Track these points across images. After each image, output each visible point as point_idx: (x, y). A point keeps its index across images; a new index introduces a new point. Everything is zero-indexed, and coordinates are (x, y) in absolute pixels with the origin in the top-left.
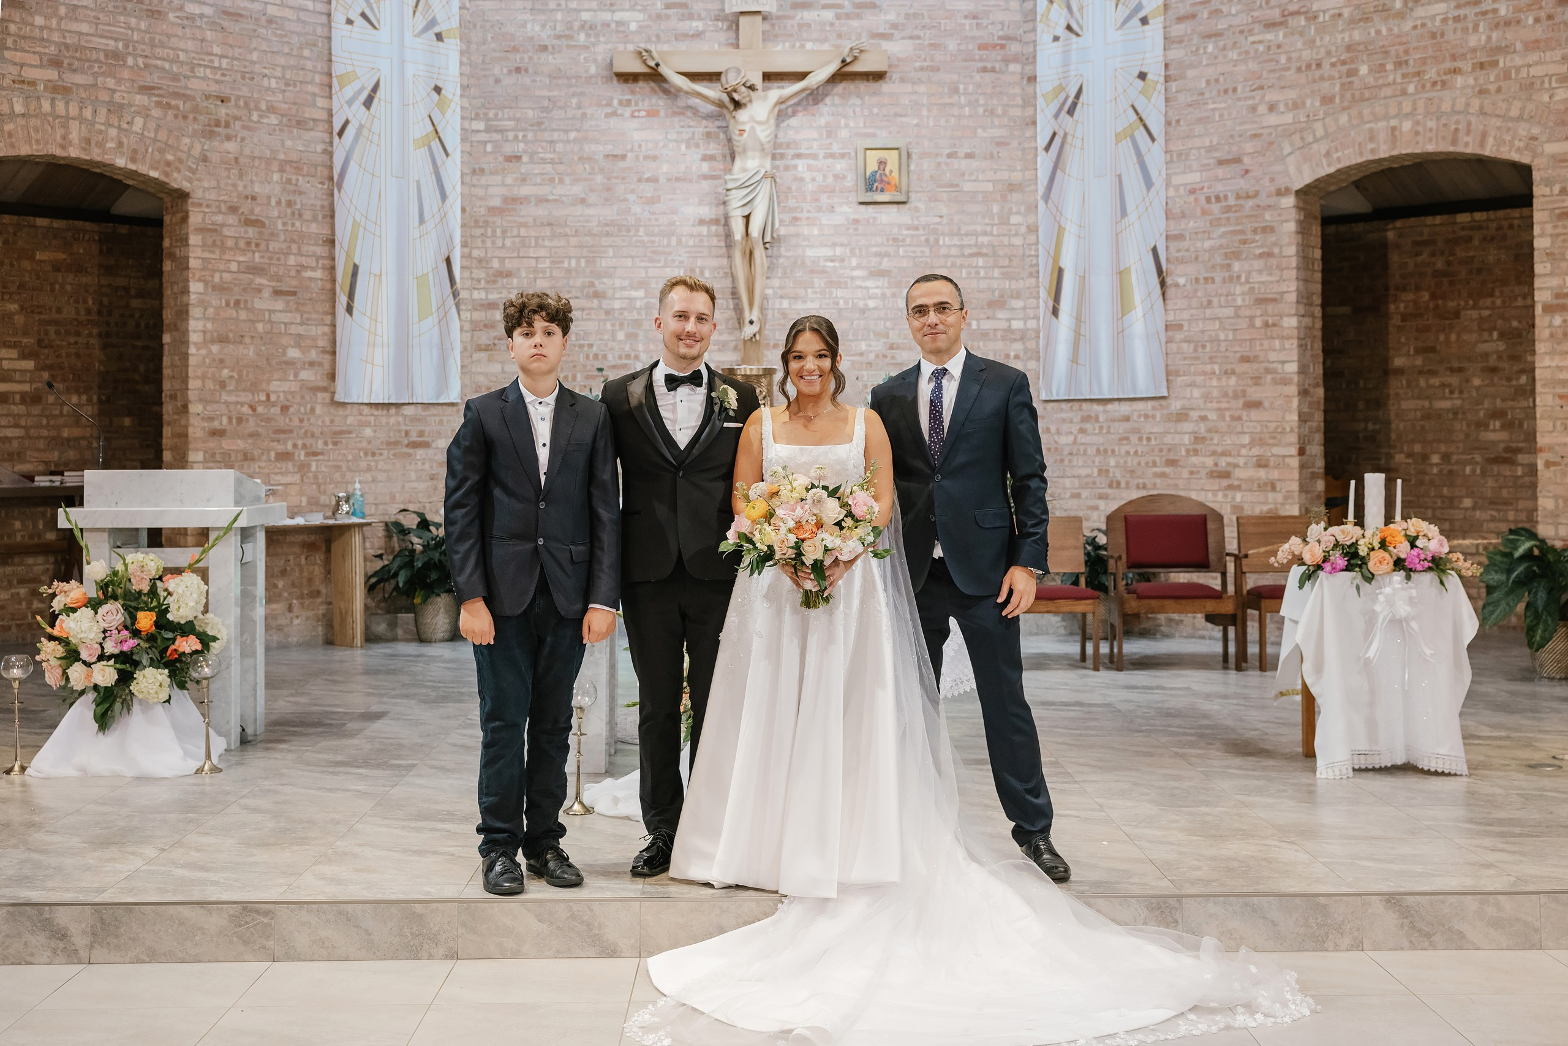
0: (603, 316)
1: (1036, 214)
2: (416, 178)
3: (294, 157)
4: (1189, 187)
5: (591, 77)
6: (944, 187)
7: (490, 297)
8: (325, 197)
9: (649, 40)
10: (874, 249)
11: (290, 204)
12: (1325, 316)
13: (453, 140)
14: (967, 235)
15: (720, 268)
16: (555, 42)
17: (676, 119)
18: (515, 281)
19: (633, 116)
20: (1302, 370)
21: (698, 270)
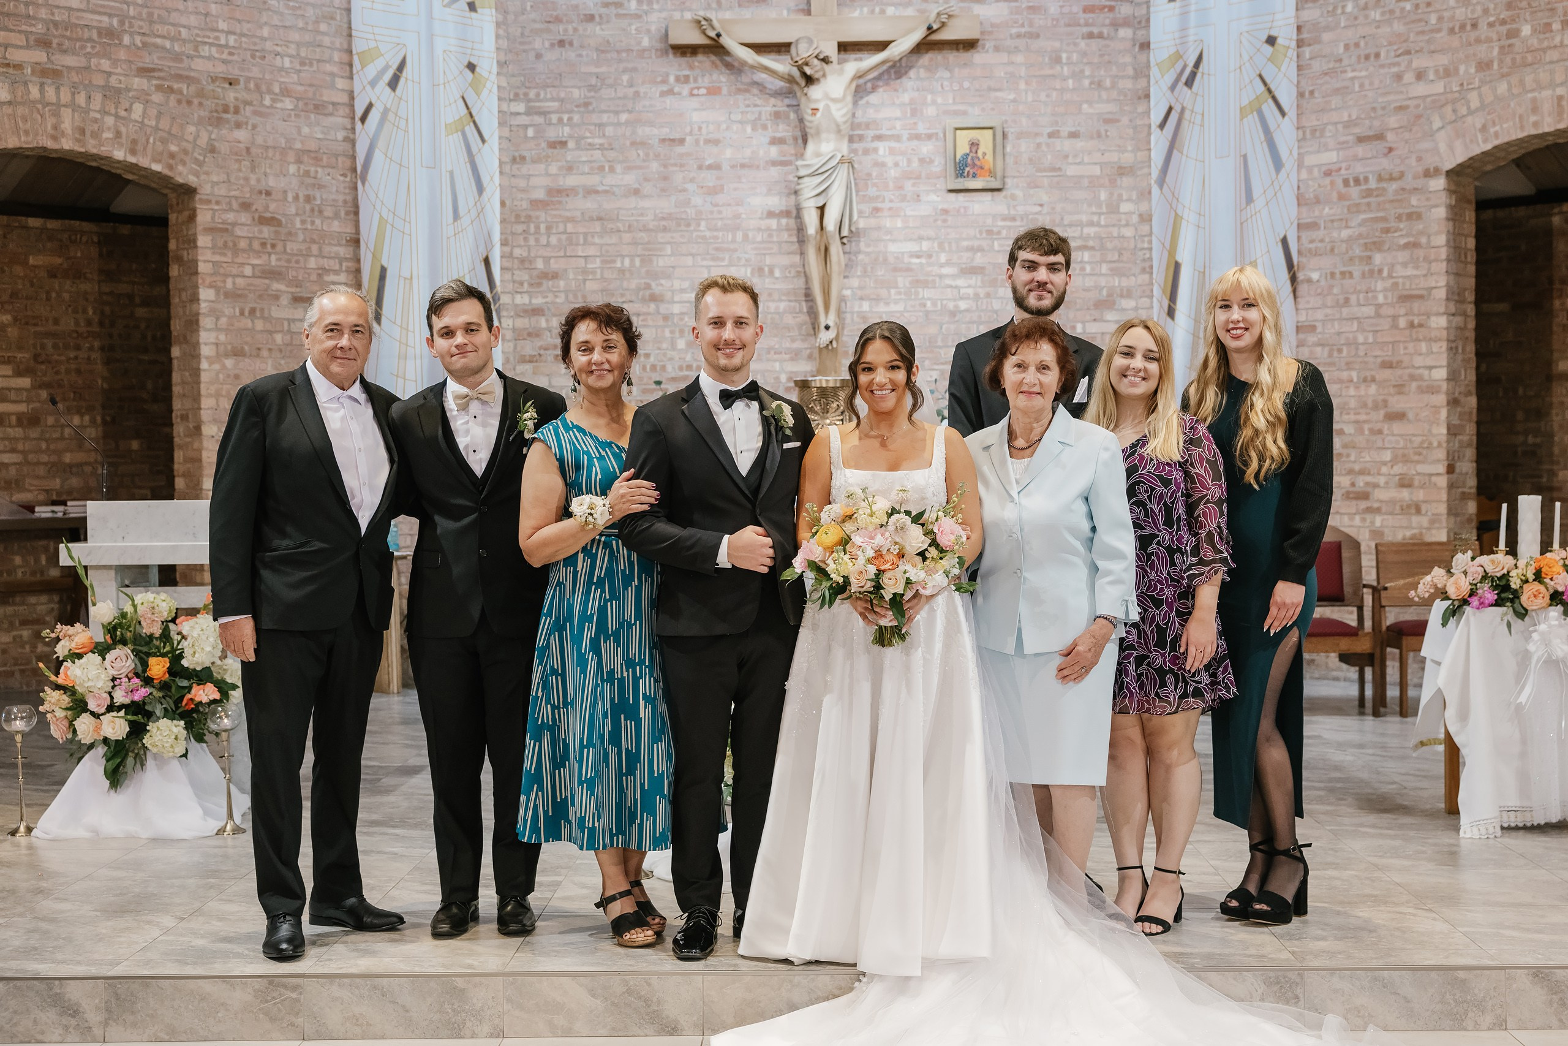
0: (661, 323)
1: (1150, 201)
2: (449, 168)
3: (312, 146)
4: (1324, 169)
5: (644, 50)
6: (1045, 171)
7: (534, 301)
8: (347, 191)
9: (708, 7)
10: (965, 243)
11: (308, 199)
12: (1478, 315)
13: (489, 123)
14: (1070, 225)
15: (791, 266)
16: (603, 10)
17: (740, 97)
18: (562, 283)
19: (692, 95)
20: (1452, 377)
21: (766, 269)
